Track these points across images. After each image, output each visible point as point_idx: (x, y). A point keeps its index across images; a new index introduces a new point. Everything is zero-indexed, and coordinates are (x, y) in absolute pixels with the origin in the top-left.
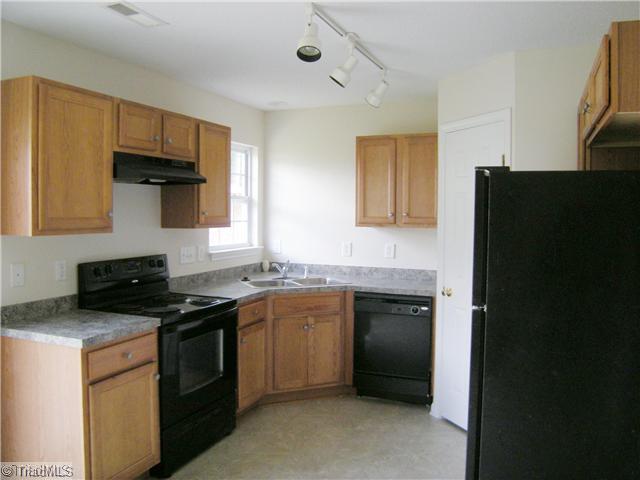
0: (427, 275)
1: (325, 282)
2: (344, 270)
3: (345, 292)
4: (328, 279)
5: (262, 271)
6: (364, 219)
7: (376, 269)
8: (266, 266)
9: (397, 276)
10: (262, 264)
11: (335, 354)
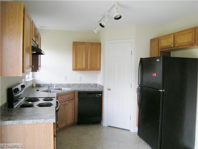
0: (91, 85)
1: (62, 90)
2: (64, 85)
3: (74, 92)
4: (63, 89)
5: (33, 87)
6: (76, 69)
7: (75, 84)
8: (35, 85)
9: (82, 86)
10: (33, 84)
11: (72, 113)
